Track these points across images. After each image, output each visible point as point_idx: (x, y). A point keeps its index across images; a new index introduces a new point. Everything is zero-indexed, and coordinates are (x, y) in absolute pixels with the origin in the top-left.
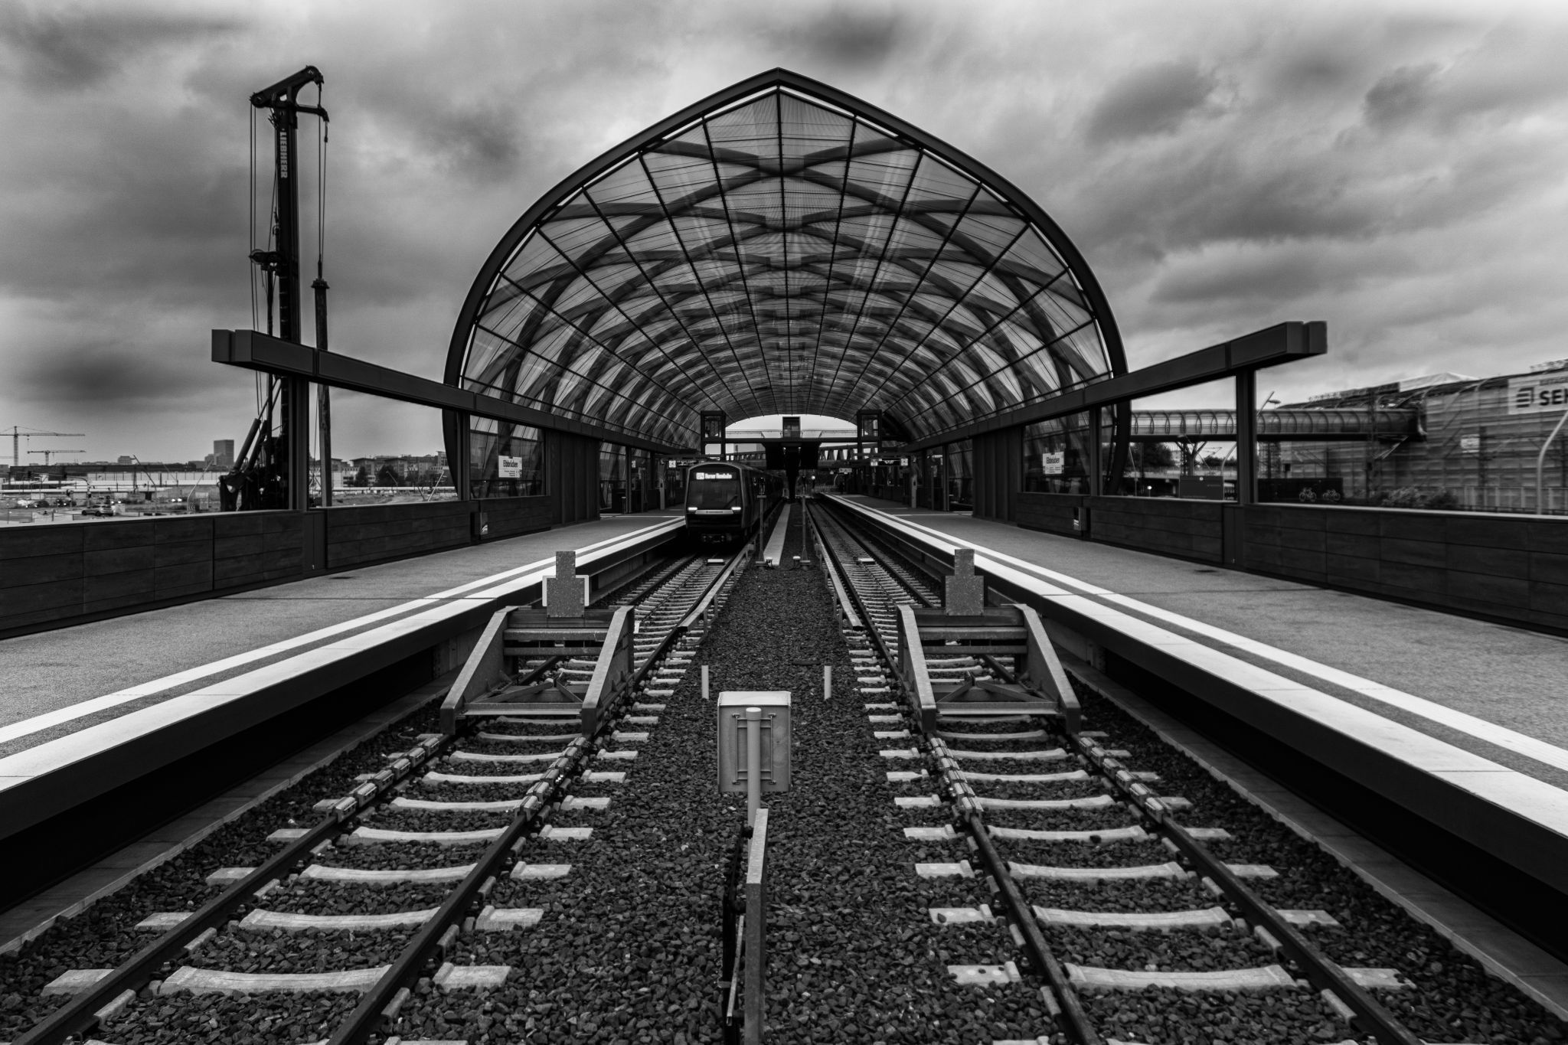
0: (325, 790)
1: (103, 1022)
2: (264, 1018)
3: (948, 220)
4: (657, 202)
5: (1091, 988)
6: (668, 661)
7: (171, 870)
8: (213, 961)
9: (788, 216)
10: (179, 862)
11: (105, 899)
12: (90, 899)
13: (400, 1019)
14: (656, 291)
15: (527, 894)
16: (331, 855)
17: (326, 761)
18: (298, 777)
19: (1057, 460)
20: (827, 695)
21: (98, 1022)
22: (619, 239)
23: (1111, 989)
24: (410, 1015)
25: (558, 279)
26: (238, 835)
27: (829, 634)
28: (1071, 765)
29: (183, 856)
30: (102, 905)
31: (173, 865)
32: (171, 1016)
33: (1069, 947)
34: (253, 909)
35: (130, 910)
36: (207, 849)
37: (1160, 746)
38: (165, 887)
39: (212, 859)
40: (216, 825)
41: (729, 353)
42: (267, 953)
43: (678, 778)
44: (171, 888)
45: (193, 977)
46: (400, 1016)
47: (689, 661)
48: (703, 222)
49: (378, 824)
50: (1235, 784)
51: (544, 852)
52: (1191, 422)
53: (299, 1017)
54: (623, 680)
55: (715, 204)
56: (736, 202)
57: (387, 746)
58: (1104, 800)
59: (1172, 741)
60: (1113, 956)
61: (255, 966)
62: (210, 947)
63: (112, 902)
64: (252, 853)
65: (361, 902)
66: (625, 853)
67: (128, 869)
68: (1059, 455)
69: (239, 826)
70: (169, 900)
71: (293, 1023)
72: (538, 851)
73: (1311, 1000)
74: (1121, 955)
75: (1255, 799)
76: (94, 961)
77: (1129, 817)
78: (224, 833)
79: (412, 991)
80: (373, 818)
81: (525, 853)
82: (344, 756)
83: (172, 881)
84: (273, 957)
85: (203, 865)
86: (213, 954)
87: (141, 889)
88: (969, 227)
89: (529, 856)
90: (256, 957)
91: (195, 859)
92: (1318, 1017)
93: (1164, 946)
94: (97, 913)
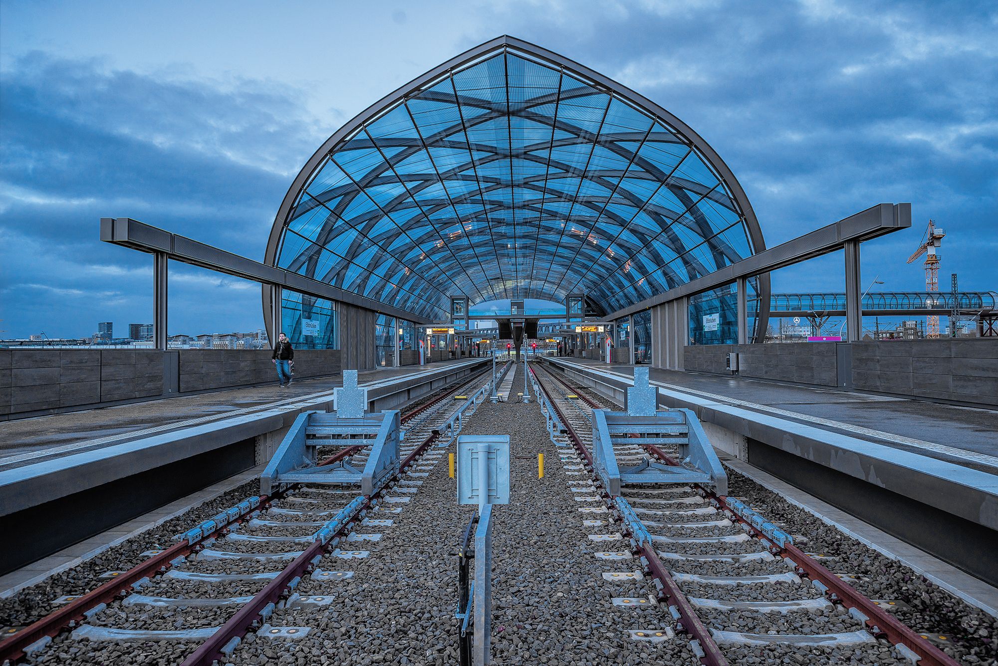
0: (179, 529)
1: (29, 655)
2: (139, 655)
3: (632, 147)
4: (417, 136)
5: (728, 643)
6: (425, 456)
7: (73, 573)
8: (104, 623)
9: (514, 146)
10: (78, 569)
11: (28, 588)
12: (19, 588)
13: (234, 656)
14: (418, 204)
15: (322, 588)
16: (185, 566)
17: (180, 512)
18: (161, 521)
19: (714, 320)
20: (541, 476)
21: (26, 654)
22: (389, 164)
23: (743, 644)
24: (241, 653)
25: (346, 194)
26: (119, 554)
27: (543, 441)
28: (719, 516)
29: (82, 566)
30: (26, 591)
31: (75, 570)
32: (76, 654)
33: (713, 620)
34: (131, 594)
35: (45, 594)
36: (98, 562)
37: (786, 506)
38: (70, 582)
39: (101, 567)
40: (104, 548)
41: (471, 252)
42: (141, 619)
43: (431, 523)
44: (74, 583)
45: (90, 631)
46: (234, 653)
47: (440, 456)
48: (450, 151)
49: (217, 549)
50: (840, 527)
51: (334, 564)
52: (818, 302)
53: (164, 654)
54: (392, 463)
55: (459, 137)
56: (475, 136)
57: (223, 504)
58: (743, 537)
59: (795, 502)
60: (744, 626)
61: (133, 626)
62: (102, 615)
63: (34, 590)
64: (129, 563)
65: (206, 592)
66: (392, 565)
67: (44, 571)
68: (716, 317)
69: (120, 549)
70: (73, 589)
71: (160, 658)
72: (330, 564)
73: (889, 651)
74: (751, 625)
75: (854, 536)
76: (22, 622)
77: (760, 547)
78: (109, 553)
79: (242, 639)
80: (213, 545)
81: (321, 565)
82: (192, 511)
83: (74, 579)
84: (146, 622)
85: (95, 571)
86: (103, 619)
87: (53, 583)
88: (648, 152)
89: (323, 566)
90: (133, 621)
91: (90, 567)
92: (893, 660)
93: (783, 621)
94: (23, 597)
